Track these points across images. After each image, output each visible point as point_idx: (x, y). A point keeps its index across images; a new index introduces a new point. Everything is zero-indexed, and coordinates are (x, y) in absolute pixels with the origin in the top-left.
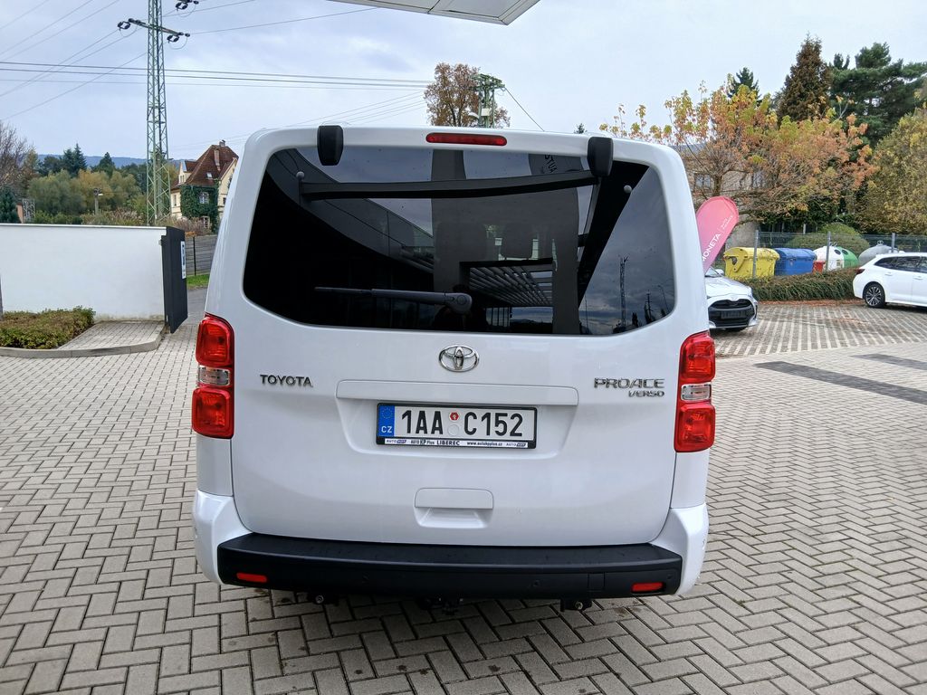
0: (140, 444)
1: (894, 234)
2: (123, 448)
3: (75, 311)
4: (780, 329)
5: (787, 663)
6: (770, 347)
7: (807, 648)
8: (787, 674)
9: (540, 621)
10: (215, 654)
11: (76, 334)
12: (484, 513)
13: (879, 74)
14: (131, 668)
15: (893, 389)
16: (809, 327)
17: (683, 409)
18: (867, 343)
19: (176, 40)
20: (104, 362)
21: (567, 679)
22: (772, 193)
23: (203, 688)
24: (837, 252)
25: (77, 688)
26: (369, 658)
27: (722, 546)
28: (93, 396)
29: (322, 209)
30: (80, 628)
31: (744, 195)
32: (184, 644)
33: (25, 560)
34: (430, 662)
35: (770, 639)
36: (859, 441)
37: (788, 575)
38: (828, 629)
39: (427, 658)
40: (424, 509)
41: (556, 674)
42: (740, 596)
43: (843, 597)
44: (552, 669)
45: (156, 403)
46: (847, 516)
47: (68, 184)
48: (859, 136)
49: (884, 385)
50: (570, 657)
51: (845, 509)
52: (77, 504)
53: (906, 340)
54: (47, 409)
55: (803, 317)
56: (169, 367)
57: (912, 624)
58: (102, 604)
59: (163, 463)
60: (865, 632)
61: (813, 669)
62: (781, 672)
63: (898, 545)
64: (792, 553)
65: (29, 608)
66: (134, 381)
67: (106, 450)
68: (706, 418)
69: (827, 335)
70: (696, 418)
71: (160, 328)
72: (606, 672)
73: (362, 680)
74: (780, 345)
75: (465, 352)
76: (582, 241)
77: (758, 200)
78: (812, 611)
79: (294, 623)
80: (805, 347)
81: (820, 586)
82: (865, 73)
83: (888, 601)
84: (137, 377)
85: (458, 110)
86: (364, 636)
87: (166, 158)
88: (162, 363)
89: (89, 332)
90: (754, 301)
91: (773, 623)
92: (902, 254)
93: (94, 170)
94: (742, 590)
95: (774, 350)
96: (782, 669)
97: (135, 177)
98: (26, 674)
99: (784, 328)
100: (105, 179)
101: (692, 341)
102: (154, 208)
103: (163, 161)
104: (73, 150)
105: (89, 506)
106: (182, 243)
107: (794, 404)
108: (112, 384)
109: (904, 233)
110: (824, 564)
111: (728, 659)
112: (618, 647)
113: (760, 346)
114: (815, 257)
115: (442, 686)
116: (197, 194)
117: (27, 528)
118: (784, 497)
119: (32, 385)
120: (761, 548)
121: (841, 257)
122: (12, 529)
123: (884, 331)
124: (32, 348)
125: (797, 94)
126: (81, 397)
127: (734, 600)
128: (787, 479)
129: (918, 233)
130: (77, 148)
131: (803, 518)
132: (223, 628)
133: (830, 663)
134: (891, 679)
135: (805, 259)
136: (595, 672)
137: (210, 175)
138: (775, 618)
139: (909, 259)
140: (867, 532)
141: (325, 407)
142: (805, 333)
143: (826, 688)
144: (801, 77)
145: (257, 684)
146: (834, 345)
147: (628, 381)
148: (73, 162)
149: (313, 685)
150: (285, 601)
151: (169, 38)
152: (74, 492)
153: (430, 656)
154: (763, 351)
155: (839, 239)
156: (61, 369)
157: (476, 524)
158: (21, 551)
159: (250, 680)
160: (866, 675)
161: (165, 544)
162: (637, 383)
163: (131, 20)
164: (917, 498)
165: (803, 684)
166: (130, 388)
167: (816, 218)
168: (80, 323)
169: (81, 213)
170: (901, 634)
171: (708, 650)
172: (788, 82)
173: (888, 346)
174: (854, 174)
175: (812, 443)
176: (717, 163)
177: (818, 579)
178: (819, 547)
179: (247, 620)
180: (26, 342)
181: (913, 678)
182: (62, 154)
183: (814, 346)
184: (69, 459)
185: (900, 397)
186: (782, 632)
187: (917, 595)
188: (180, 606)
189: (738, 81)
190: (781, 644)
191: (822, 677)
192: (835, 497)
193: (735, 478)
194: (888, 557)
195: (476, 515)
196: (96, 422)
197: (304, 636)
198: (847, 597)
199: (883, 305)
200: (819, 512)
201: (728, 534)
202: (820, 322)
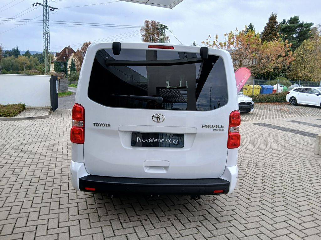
0: (45, 149)
1: (300, 80)
2: (40, 150)
3: (19, 104)
4: (261, 112)
5: (263, 217)
6: (258, 118)
7: (270, 212)
8: (263, 220)
9: (183, 204)
10: (77, 215)
11: (20, 112)
12: (166, 168)
13: (296, 26)
14: (49, 220)
15: (299, 132)
16: (271, 111)
17: (230, 135)
18: (291, 117)
19: (53, 10)
20: (30, 122)
21: (192, 222)
22: (259, 66)
23: (74, 225)
24: (281, 86)
25: (32, 226)
26: (128, 216)
27: (242, 181)
28: (28, 133)
29: (112, 69)
30: (31, 207)
31: (250, 67)
32: (66, 212)
33: (10, 186)
34: (148, 217)
35: (257, 210)
36: (287, 149)
37: (264, 190)
38: (276, 207)
39: (147, 216)
40: (147, 167)
41: (189, 220)
42: (248, 197)
43: (281, 197)
44: (188, 219)
45: (50, 135)
46: (283, 172)
47: (14, 60)
48: (289, 47)
49: (296, 130)
50: (193, 215)
51: (282, 170)
52: (26, 168)
53: (303, 116)
54: (12, 137)
55: (269, 108)
56: (53, 123)
57: (303, 205)
58: (38, 200)
59: (54, 155)
60: (288, 207)
61: (271, 219)
62: (261, 220)
63: (299, 181)
64: (265, 183)
65: (13, 201)
66: (41, 128)
67: (34, 151)
68: (237, 138)
69: (277, 114)
70: (234, 138)
71: (49, 111)
72: (205, 220)
73: (126, 223)
74: (261, 117)
75: (161, 116)
76: (197, 81)
77: (254, 69)
78: (271, 201)
79: (103, 205)
80: (269, 118)
81: (274, 194)
82: (291, 26)
83: (296, 198)
84: (42, 127)
85: (152, 36)
86: (126, 209)
87: (49, 51)
88: (50, 122)
89: (24, 111)
90: (253, 103)
91: (259, 205)
92: (303, 87)
93: (23, 55)
94: (249, 195)
95: (259, 119)
96: (262, 219)
97: (38, 58)
98: (14, 222)
99: (263, 112)
100: (27, 59)
101: (233, 113)
102: (45, 69)
103: (48, 53)
104: (16, 48)
105: (30, 169)
106: (57, 81)
107: (266, 137)
108: (34, 129)
109: (303, 80)
110: (275, 187)
111: (244, 216)
112: (209, 212)
113: (255, 118)
114: (273, 88)
115: (152, 224)
116: (60, 64)
117: (10, 176)
118: (262, 166)
119: (6, 129)
120: (255, 182)
121: (282, 88)
122: (4, 176)
123: (296, 113)
124: (5, 117)
125: (268, 33)
126: (23, 133)
127: (246, 198)
128: (263, 160)
129: (308, 80)
130: (17, 48)
131: (268, 172)
132: (79, 207)
133: (277, 217)
134: (296, 221)
135: (270, 89)
136: (201, 220)
137: (64, 58)
138: (259, 203)
139: (305, 89)
140: (289, 177)
141: (115, 134)
142: (269, 113)
143: (276, 224)
144: (270, 27)
145: (91, 224)
146: (279, 117)
147: (213, 126)
148: (16, 53)
149: (110, 224)
150: (99, 199)
151: (51, 10)
152: (24, 165)
153: (148, 215)
154: (256, 119)
155: (282, 82)
156: (16, 124)
157: (164, 172)
158: (8, 183)
159: (89, 223)
160: (288, 220)
161: (57, 181)
162: (216, 126)
163: (37, 3)
164: (306, 166)
165: (268, 223)
166: (40, 131)
167: (274, 75)
168: (21, 108)
169: (19, 70)
170: (300, 208)
171: (238, 213)
172: (265, 28)
173: (298, 118)
174: (287, 60)
175: (272, 149)
176: (241, 56)
177: (273, 192)
178: (274, 182)
179: (87, 204)
180: (3, 115)
181: (303, 221)
182: (12, 50)
183: (273, 118)
184: (22, 154)
185: (301, 134)
186: (262, 208)
187: (305, 196)
188: (64, 200)
189: (248, 28)
190: (261, 211)
191: (274, 221)
192: (279, 166)
193: (246, 160)
194: (296, 185)
195: (164, 169)
196: (30, 142)
197: (106, 209)
198: (282, 197)
199: (296, 104)
200: (274, 171)
201: (244, 178)
202: (275, 110)
